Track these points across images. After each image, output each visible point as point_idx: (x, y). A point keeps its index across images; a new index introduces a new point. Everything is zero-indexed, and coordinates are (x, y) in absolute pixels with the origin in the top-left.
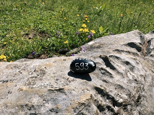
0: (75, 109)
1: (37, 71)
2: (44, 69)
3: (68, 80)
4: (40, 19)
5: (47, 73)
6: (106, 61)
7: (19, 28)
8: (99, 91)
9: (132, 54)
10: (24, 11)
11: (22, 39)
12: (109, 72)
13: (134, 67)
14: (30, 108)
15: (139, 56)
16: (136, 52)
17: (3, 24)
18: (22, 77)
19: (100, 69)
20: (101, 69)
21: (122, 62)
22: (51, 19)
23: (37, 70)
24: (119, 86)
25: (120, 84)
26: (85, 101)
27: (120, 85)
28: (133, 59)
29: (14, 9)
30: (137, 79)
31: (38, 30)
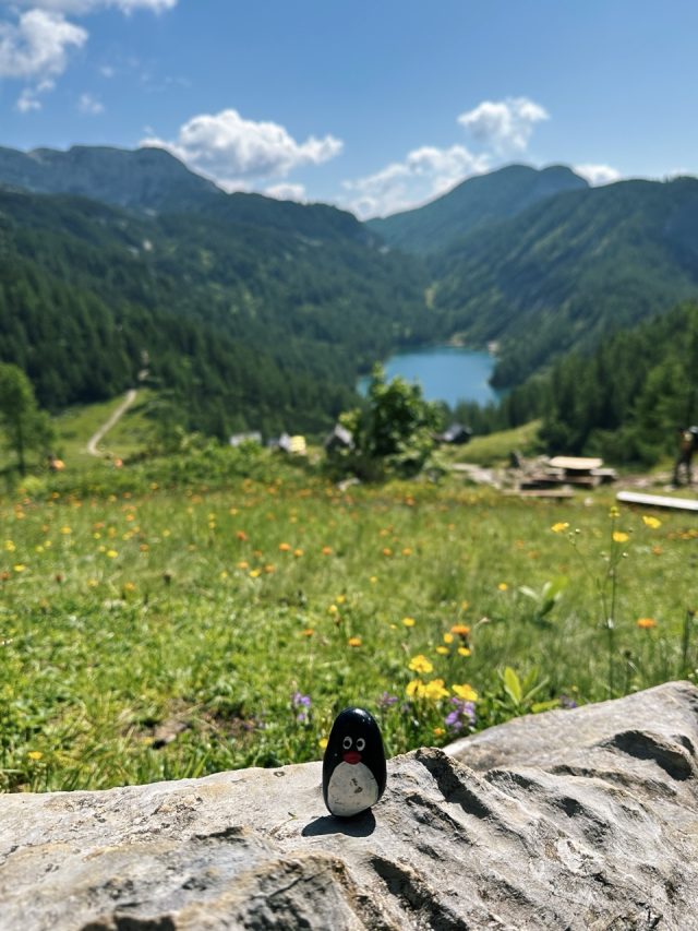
0: (264, 881)
1: (166, 812)
2: (192, 803)
3: (276, 835)
4: (229, 648)
5: (201, 817)
6: (441, 772)
7: (113, 689)
8: (393, 880)
9: (637, 787)
10: (156, 610)
11: (121, 743)
12: (450, 818)
13: (604, 826)
14: (120, 891)
15: (677, 798)
16: (660, 780)
17: (41, 669)
18: (105, 831)
19: (407, 800)
20: (411, 798)
21: (546, 801)
22: (282, 645)
23: (165, 806)
24: (505, 890)
25: (509, 882)
26: (303, 862)
27: (507, 887)
28: (606, 793)
29: (108, 604)
30: (609, 876)
31: (210, 700)
